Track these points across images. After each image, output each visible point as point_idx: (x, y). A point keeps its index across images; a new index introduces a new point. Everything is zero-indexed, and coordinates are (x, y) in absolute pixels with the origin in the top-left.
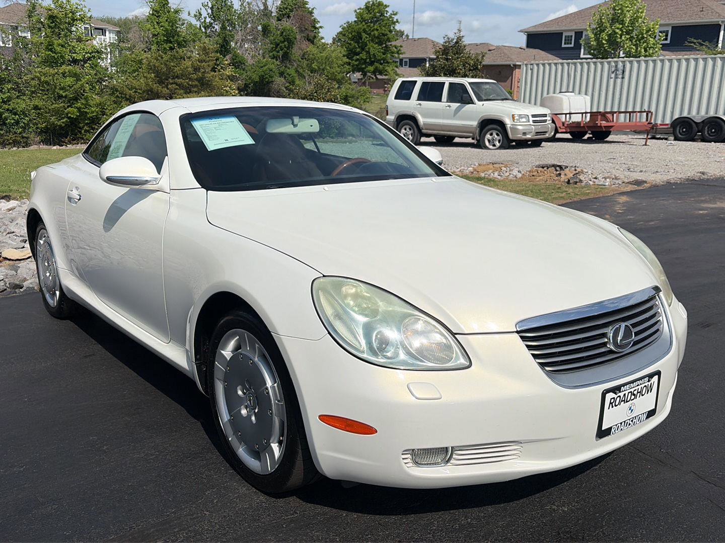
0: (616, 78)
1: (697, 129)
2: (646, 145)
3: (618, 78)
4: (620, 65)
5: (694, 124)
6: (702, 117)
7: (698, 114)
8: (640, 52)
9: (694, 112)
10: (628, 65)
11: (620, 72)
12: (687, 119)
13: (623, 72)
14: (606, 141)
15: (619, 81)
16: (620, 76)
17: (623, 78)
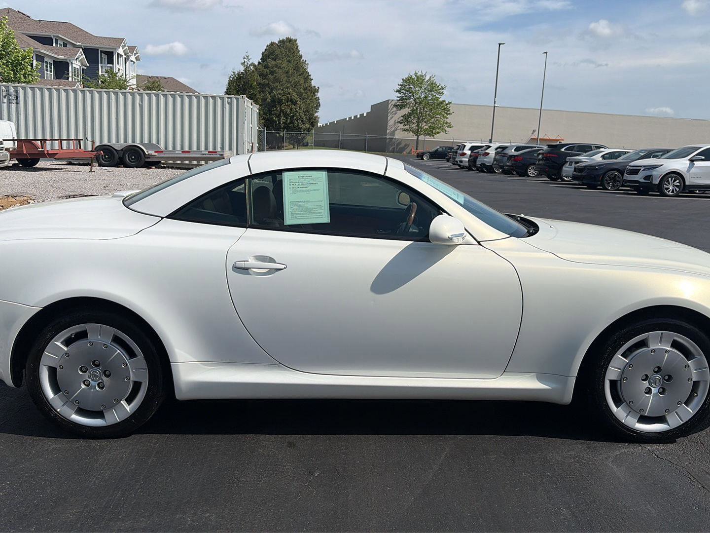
0: (9, 102)
1: (118, 156)
2: (91, 171)
3: (12, 103)
4: (12, 90)
5: (114, 151)
6: (121, 145)
7: (118, 142)
8: (20, 77)
9: (114, 141)
10: (21, 92)
11: (13, 97)
12: (108, 147)
13: (17, 98)
14: (37, 168)
15: (13, 106)
16: (14, 102)
17: (17, 103)
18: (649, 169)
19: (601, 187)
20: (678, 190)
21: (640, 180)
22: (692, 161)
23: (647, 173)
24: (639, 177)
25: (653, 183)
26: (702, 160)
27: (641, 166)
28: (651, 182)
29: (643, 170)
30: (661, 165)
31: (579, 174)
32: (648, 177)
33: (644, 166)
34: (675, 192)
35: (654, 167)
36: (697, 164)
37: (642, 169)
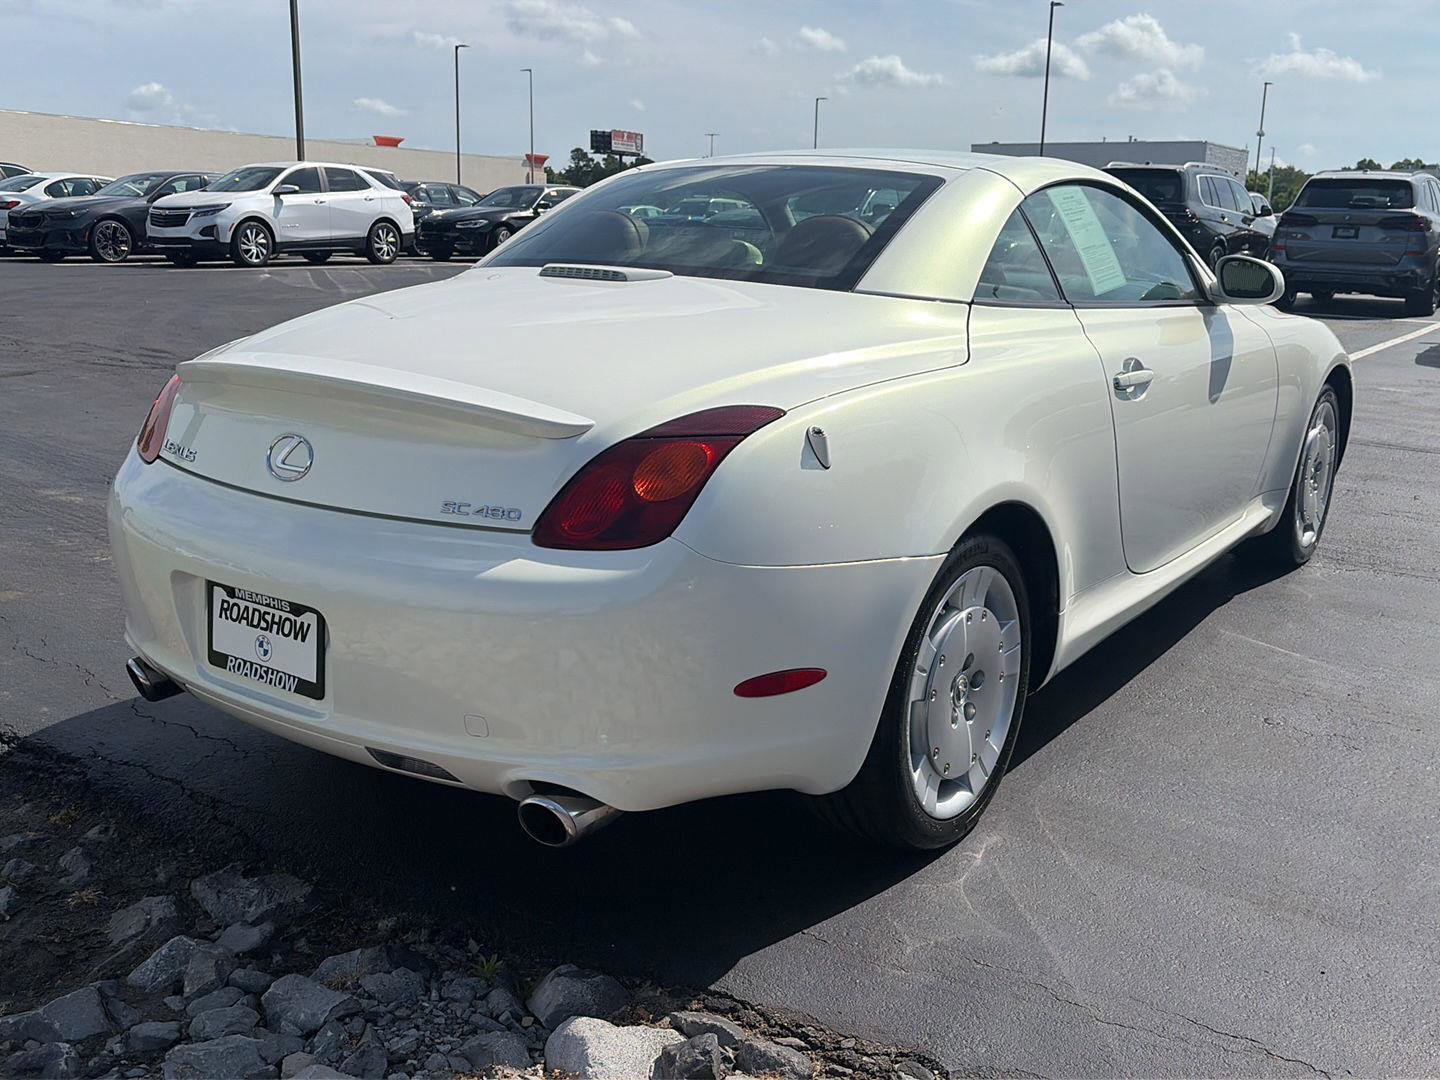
18: (205, 213)
19: (90, 258)
20: (265, 252)
21: (192, 237)
22: (276, 195)
23: (206, 221)
24: (190, 230)
25: (221, 241)
26: (295, 192)
27: (189, 208)
28: (217, 240)
29: (194, 216)
30: (229, 205)
31: (30, 230)
32: (209, 230)
33: (194, 208)
34: (262, 258)
35: (216, 209)
36: (286, 199)
37: (192, 214)
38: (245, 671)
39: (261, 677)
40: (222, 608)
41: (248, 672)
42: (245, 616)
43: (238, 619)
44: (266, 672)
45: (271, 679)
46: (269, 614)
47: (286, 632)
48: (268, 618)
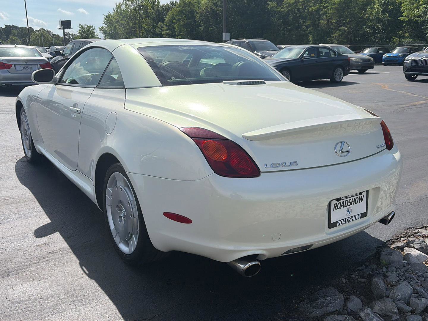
38: (344, 223)
39: (349, 221)
40: (335, 207)
41: (345, 222)
42: (343, 205)
43: (340, 207)
44: (351, 219)
45: (353, 219)
46: (351, 199)
47: (356, 202)
48: (351, 201)
